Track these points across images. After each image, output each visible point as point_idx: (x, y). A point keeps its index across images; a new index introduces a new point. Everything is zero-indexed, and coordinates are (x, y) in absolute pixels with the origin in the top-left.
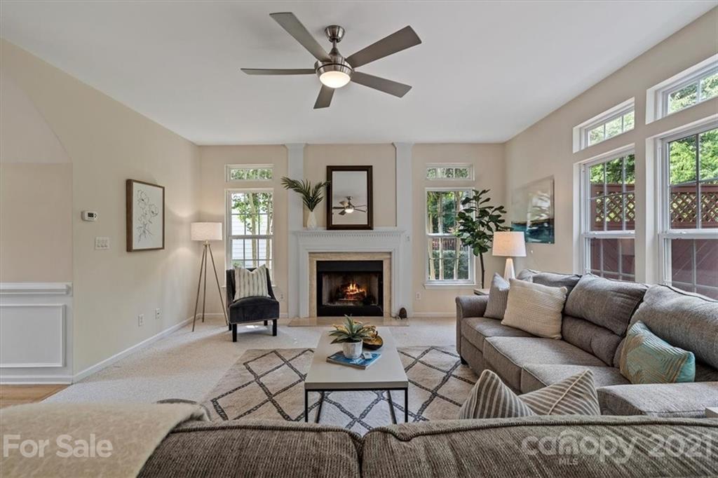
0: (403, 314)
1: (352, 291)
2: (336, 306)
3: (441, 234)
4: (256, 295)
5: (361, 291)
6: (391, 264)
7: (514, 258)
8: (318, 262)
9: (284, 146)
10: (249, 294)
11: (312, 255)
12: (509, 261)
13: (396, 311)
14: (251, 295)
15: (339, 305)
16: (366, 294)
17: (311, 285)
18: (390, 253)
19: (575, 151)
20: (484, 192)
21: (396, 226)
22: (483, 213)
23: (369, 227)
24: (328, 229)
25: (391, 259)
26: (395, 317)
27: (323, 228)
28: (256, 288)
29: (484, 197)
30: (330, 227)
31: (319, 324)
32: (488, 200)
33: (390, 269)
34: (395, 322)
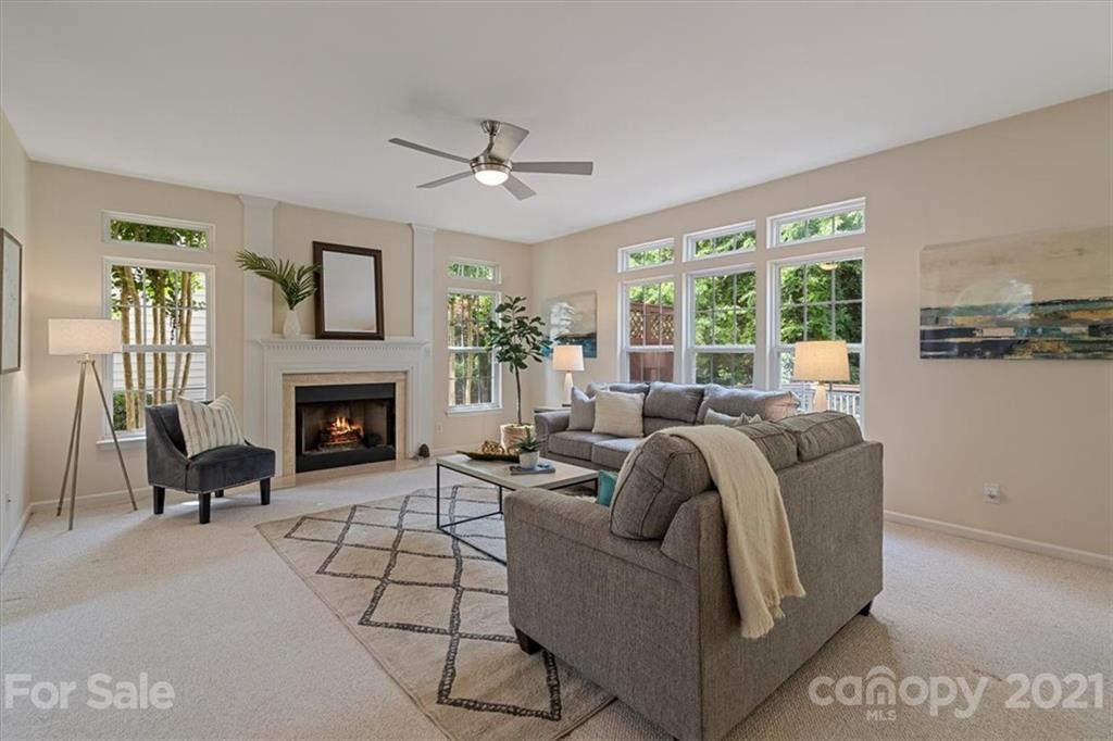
0: (424, 452)
1: (341, 429)
2: (323, 455)
3: (470, 348)
4: (228, 443)
5: (354, 428)
6: (405, 387)
7: (572, 372)
8: (297, 388)
9: (236, 197)
10: (217, 442)
11: (289, 378)
12: (569, 376)
13: (413, 448)
14: (221, 445)
15: (328, 451)
16: (362, 433)
17: (286, 425)
18: (405, 373)
19: (619, 271)
20: (518, 299)
21: (413, 335)
22: (521, 322)
23: (379, 336)
24: (317, 338)
25: (406, 380)
26: (415, 458)
27: (309, 336)
28: (228, 432)
29: (519, 305)
30: (320, 333)
31: (299, 483)
32: (523, 309)
33: (406, 394)
34: (413, 464)
